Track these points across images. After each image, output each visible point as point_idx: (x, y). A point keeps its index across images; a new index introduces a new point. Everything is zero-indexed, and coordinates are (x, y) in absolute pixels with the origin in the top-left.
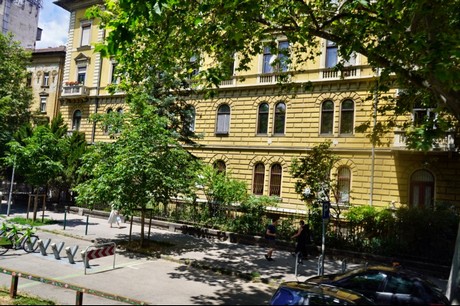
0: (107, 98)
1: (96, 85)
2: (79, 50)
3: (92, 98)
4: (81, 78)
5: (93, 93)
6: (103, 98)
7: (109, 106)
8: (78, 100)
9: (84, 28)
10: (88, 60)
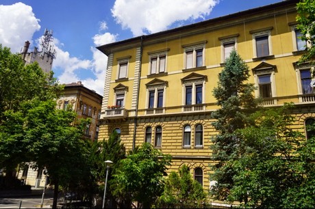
0: (146, 118)
1: (135, 108)
2: (117, 81)
3: (131, 118)
4: (119, 102)
5: (132, 114)
6: (141, 118)
7: (148, 124)
8: (118, 120)
9: (121, 65)
10: (127, 88)
